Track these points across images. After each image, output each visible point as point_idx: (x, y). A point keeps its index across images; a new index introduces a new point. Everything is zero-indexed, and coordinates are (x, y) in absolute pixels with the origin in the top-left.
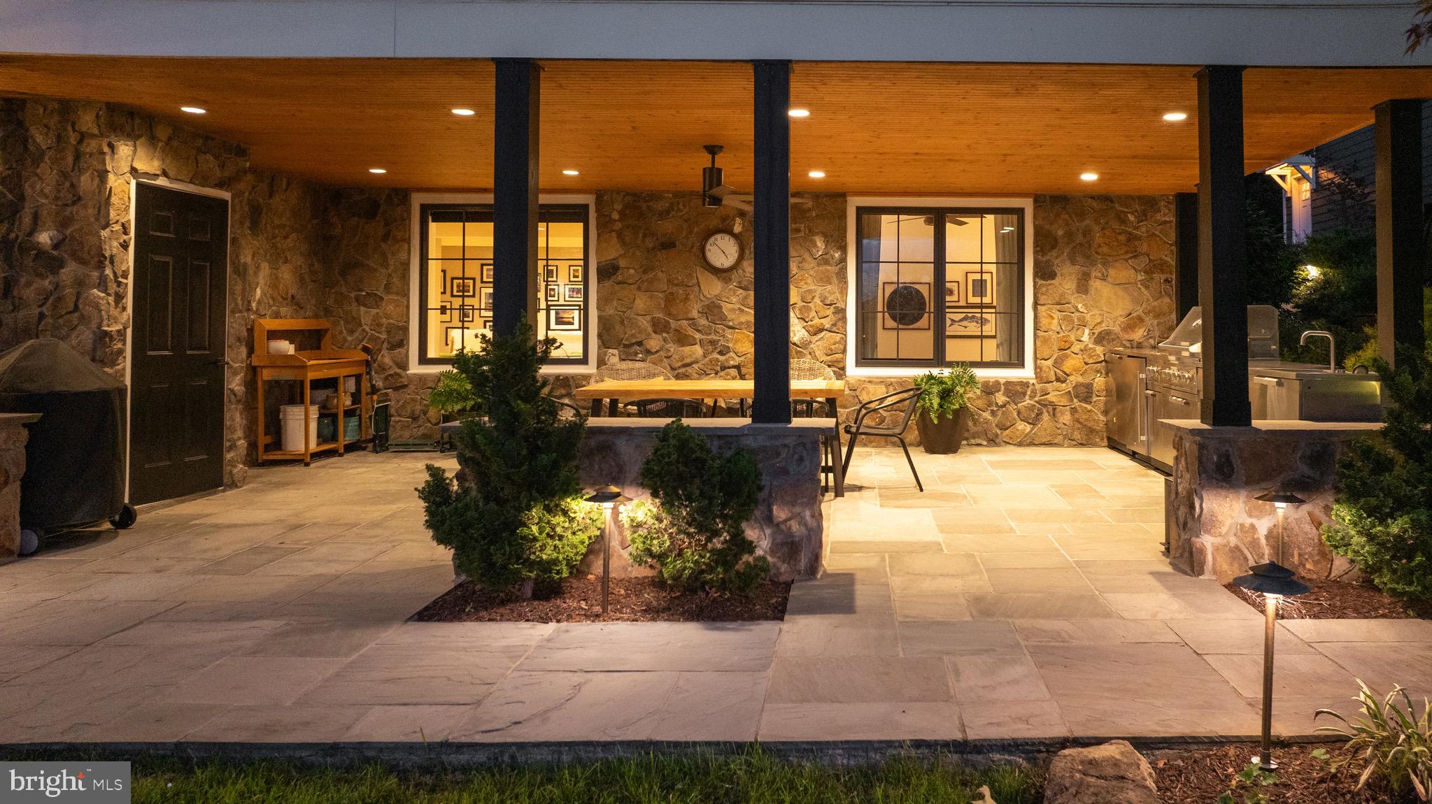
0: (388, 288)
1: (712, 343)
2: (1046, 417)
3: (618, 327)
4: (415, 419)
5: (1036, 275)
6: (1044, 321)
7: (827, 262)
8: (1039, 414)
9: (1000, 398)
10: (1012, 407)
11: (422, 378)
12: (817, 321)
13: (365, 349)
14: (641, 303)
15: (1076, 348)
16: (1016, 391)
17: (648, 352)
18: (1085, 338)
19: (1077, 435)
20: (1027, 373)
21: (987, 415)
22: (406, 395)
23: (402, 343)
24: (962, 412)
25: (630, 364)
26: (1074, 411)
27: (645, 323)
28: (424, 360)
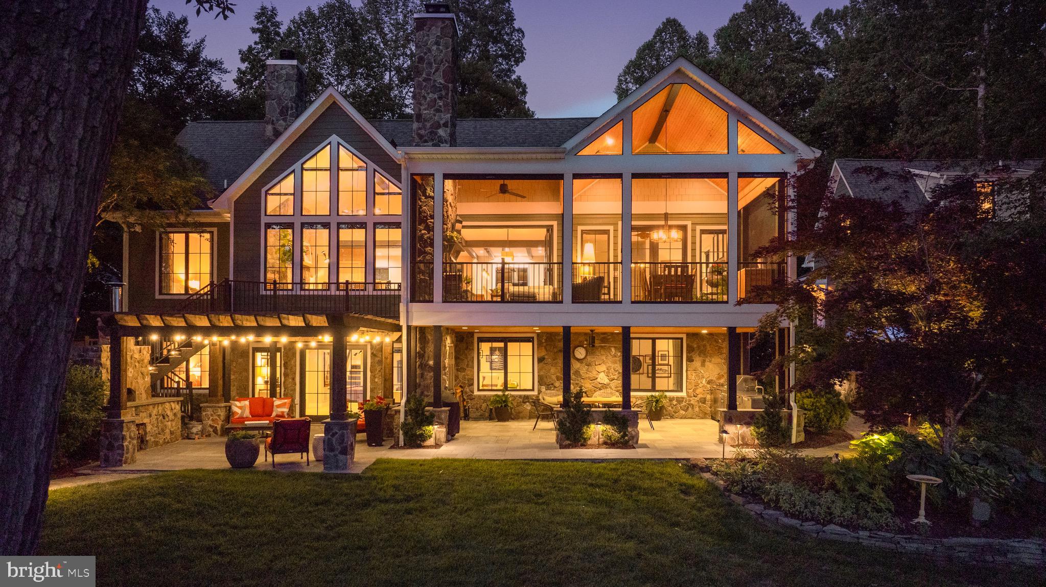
0: (468, 366)
1: (577, 384)
2: (690, 409)
3: (545, 379)
4: (477, 410)
5: (687, 361)
6: (689, 376)
7: (615, 356)
8: (688, 408)
9: (675, 402)
10: (678, 406)
11: (480, 396)
12: (612, 377)
13: (461, 386)
14: (553, 370)
15: (701, 385)
16: (680, 400)
17: (555, 387)
18: (704, 382)
19: (701, 415)
20: (683, 394)
21: (670, 408)
22: (474, 402)
23: (472, 384)
24: (662, 408)
25: (549, 391)
26: (700, 407)
27: (554, 377)
28: (479, 390)
